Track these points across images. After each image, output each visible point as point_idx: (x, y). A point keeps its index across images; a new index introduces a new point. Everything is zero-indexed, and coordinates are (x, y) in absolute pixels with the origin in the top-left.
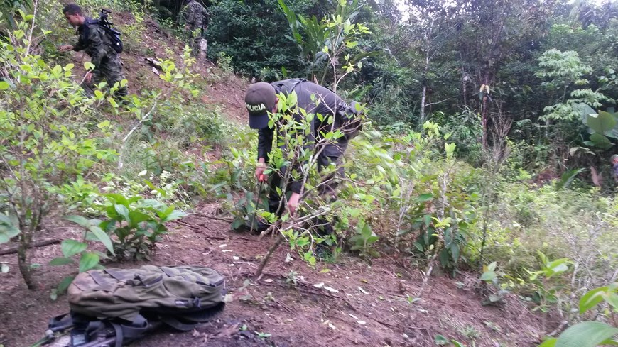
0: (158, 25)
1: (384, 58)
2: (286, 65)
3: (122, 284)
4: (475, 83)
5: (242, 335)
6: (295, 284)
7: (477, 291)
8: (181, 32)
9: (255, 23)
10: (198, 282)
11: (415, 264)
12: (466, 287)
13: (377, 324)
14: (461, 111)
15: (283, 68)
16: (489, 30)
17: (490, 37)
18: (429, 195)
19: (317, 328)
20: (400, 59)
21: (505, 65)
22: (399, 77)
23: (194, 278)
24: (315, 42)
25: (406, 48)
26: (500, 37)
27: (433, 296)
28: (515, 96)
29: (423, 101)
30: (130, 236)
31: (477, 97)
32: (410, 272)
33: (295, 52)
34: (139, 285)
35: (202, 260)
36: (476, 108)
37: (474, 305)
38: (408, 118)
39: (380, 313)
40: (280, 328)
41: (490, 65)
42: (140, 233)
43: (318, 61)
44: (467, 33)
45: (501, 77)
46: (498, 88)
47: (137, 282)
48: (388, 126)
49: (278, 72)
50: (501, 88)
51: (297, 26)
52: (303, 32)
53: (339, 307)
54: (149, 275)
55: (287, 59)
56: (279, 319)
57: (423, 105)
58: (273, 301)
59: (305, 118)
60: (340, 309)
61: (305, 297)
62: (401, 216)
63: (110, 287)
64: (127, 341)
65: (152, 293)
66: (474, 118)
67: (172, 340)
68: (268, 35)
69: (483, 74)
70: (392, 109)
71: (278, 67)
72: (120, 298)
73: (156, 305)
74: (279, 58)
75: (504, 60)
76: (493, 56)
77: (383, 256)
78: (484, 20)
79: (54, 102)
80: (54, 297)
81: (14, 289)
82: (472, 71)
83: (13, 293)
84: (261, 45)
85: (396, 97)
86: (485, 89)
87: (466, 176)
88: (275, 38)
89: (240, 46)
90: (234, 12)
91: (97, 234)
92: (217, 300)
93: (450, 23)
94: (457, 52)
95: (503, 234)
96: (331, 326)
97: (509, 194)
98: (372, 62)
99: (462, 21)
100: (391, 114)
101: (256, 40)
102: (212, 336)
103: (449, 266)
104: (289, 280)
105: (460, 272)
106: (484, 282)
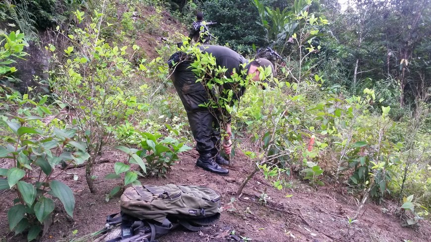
0: (170, 15)
1: (327, 38)
2: (256, 43)
3: (156, 197)
4: (396, 58)
5: (232, 238)
6: (266, 202)
7: (398, 216)
8: (185, 19)
9: (236, 13)
10: (203, 198)
11: (351, 192)
12: (389, 212)
13: (325, 237)
14: (385, 79)
15: (253, 45)
16: (409, 18)
17: (409, 24)
18: (364, 142)
19: (282, 237)
20: (339, 38)
21: (420, 45)
22: (338, 52)
23: (201, 195)
24: (277, 26)
25: (344, 31)
26: (417, 24)
27: (364, 217)
28: (427, 68)
29: (356, 70)
30: (155, 161)
31: (398, 68)
32: (347, 198)
33: (263, 33)
34: (166, 198)
35: (200, 180)
36: (396, 76)
37: (395, 226)
38: (343, 82)
39: (327, 228)
40: (256, 234)
41: (409, 44)
42: (161, 159)
43: (278, 40)
44: (392, 20)
45: (417, 53)
46: (414, 61)
47: (166, 196)
48: (328, 88)
49: (249, 48)
50: (416, 61)
51: (265, 15)
52: (269, 19)
53: (297, 222)
54: (172, 191)
55: (257, 38)
56: (255, 227)
57: (355, 73)
58: (250, 213)
59: (278, 85)
60: (297, 223)
61: (273, 213)
62: (341, 157)
63: (148, 198)
64: (158, 236)
65: (174, 204)
66: (395, 84)
67: (186, 237)
68: (244, 22)
69: (403, 51)
70: (332, 75)
71: (250, 44)
72: (155, 207)
73: (177, 213)
74: (251, 38)
75: (420, 41)
76: (412, 38)
77: (326, 185)
78: (406, 11)
79: (113, 71)
80: (107, 200)
81: (82, 192)
82: (394, 48)
83: (81, 194)
84: (239, 28)
85: (335, 66)
86: (404, 62)
87: (389, 128)
88: (249, 23)
89: (224, 29)
90: (221, 6)
91: (136, 160)
92: (215, 211)
93: (379, 13)
94: (383, 34)
95: (419, 174)
96: (292, 235)
97: (423, 143)
98: (318, 41)
99: (389, 11)
100: (331, 79)
101: (236, 25)
102: (212, 237)
103: (376, 195)
104: (261, 199)
105: (384, 201)
106: (403, 210)
